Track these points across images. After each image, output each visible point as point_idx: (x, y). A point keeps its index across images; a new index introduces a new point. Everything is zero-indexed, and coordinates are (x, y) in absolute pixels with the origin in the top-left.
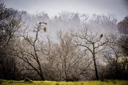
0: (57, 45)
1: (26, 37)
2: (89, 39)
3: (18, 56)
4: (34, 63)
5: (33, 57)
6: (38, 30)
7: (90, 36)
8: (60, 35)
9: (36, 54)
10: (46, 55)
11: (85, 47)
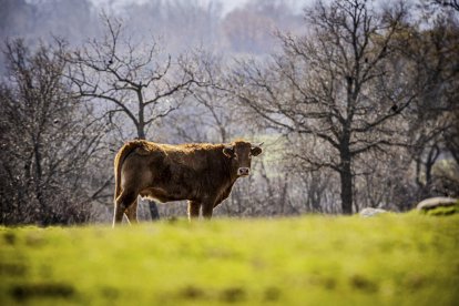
2: (122, 71)
7: (127, 61)
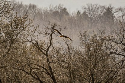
0: (81, 53)
1: (35, 42)
3: (23, 70)
4: (48, 80)
5: (46, 72)
6: (53, 32)
8: (84, 39)
9: (50, 67)
10: (64, 68)
11: (122, 56)
